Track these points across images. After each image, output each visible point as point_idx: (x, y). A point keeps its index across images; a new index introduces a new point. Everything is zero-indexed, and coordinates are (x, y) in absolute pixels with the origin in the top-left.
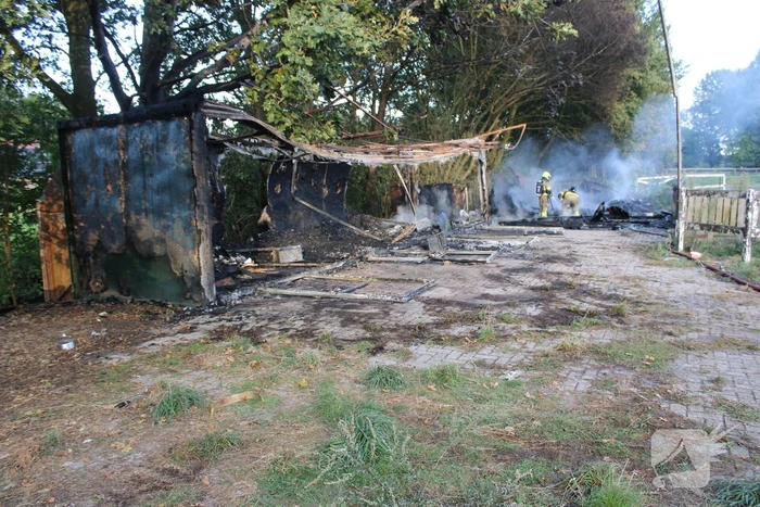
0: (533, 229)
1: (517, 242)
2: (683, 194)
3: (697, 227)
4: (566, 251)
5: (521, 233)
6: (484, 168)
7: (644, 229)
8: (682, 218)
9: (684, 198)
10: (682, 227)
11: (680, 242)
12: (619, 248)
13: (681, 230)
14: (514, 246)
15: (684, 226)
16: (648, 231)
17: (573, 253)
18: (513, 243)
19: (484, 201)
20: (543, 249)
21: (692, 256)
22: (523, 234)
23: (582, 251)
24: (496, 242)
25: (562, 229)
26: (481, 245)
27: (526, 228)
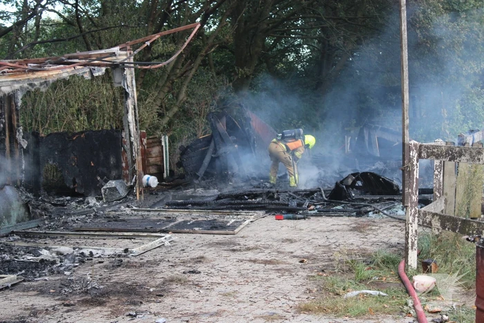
1: (107, 248)
2: (414, 154)
3: (436, 223)
6: (130, 103)
8: (411, 203)
9: (415, 163)
10: (413, 221)
11: (410, 251)
12: (302, 262)
13: (410, 228)
14: (100, 257)
15: (416, 219)
17: (185, 276)
18: (99, 252)
19: (134, 162)
20: (142, 265)
21: (415, 284)
22: (158, 230)
23: (211, 271)
24: (66, 250)
25: (251, 217)
26: (25, 256)
27: (183, 215)
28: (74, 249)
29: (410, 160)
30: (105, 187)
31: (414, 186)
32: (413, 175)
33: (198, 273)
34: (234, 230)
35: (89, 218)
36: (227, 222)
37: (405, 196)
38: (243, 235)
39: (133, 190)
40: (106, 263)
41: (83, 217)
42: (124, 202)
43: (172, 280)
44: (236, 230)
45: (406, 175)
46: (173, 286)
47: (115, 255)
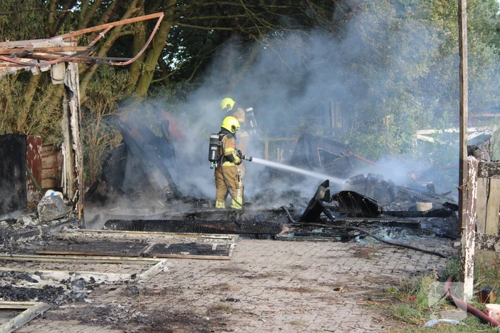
0: (170, 238)
1: (111, 274)
2: (473, 172)
4: (213, 299)
5: (137, 249)
6: (73, 104)
7: (407, 238)
8: (469, 226)
9: (473, 182)
10: (470, 245)
11: (466, 279)
12: (337, 290)
13: (467, 253)
14: (103, 283)
15: (473, 243)
16: (414, 245)
17: (227, 304)
18: (101, 278)
19: (75, 174)
20: (164, 292)
21: (490, 313)
22: (139, 253)
23: (249, 299)
24: (61, 275)
25: (232, 241)
26: (24, 281)
27: (154, 237)
28: (71, 274)
29: (468, 179)
30: (41, 204)
31: (472, 207)
32: (471, 195)
33: (237, 301)
34: (228, 255)
35: (39, 240)
36: (211, 246)
37: (463, 218)
38: (241, 260)
39: (74, 208)
40: (119, 290)
41: (33, 238)
42: (67, 222)
43: (220, 308)
44: (230, 255)
45: (464, 194)
46: (225, 315)
47: (122, 282)
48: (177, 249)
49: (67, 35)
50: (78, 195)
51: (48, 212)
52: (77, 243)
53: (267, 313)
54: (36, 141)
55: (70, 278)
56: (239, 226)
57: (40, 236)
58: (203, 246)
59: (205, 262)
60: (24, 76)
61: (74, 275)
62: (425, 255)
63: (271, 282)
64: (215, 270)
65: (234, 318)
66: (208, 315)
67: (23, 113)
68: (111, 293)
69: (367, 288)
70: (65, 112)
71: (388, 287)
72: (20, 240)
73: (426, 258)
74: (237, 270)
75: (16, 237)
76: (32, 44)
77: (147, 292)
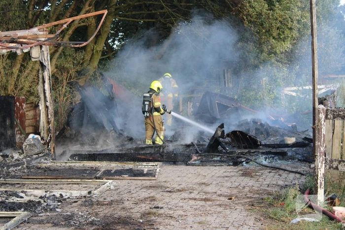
0: (114, 166)
1: (74, 191)
2: (322, 116)
3: (343, 168)
4: (145, 207)
5: (92, 174)
6: (46, 74)
7: (279, 163)
8: (320, 153)
9: (323, 122)
10: (321, 166)
11: (319, 190)
12: (230, 199)
13: (319, 172)
14: (69, 198)
15: (324, 165)
16: (283, 167)
17: (154, 210)
18: (67, 194)
19: (48, 123)
20: (111, 203)
21: (336, 213)
22: (93, 177)
23: (170, 206)
24: (40, 193)
25: (157, 167)
26: (14, 198)
27: (103, 165)
29: (319, 120)
30: (25, 144)
31: (322, 140)
32: (322, 132)
33: (161, 208)
34: (155, 176)
35: (24, 169)
36: (143, 171)
37: (316, 148)
38: (164, 180)
39: (48, 146)
40: (79, 202)
41: (20, 167)
42: (43, 156)
43: (149, 213)
44: (156, 176)
45: (316, 131)
46: (153, 218)
47: (81, 196)
48: (119, 173)
49: (41, 27)
50: (51, 138)
51: (30, 149)
52: (50, 170)
53: (182, 216)
54: (21, 100)
55: (46, 194)
56: (162, 156)
57: (25, 166)
58: (138, 170)
59: (139, 181)
60: (12, 56)
61: (48, 192)
62: (291, 174)
63: (185, 195)
64: (146, 187)
65: (159, 220)
66: (141, 218)
67: (12, 81)
68: (74, 204)
69: (251, 198)
70: (41, 80)
71: (265, 197)
72: (11, 169)
73: (292, 176)
74: (161, 187)
75: (8, 167)
76: (17, 33)
77: (99, 203)
